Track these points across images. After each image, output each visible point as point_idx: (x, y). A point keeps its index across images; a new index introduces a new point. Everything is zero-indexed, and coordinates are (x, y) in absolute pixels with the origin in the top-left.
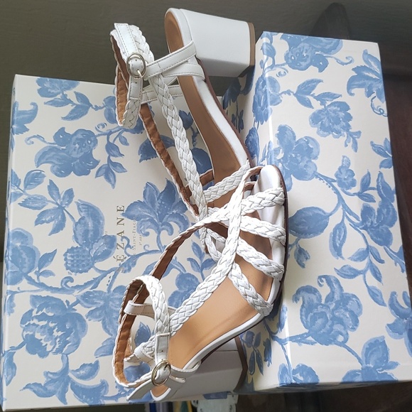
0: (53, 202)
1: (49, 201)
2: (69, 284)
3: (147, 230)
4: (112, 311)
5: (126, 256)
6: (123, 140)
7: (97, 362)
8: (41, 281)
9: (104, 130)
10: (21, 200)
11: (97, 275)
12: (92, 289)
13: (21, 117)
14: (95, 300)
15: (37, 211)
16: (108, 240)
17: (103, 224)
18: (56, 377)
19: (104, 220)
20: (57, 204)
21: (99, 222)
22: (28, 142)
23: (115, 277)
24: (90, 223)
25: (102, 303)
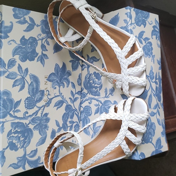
0: (20, 75)
1: (18, 75)
2: (27, 115)
3: (56, 86)
4: (43, 125)
5: (48, 99)
6: (47, 42)
7: (37, 149)
8: (15, 115)
9: (40, 37)
10: (6, 74)
11: (37, 109)
12: (35, 116)
13: (6, 29)
14: (37, 121)
15: (13, 80)
16: (41, 92)
17: (40, 85)
18: (21, 159)
19: (40, 83)
20: (22, 76)
21: (38, 84)
22: (9, 43)
23: (44, 109)
24: (34, 85)
25: (39, 122)
